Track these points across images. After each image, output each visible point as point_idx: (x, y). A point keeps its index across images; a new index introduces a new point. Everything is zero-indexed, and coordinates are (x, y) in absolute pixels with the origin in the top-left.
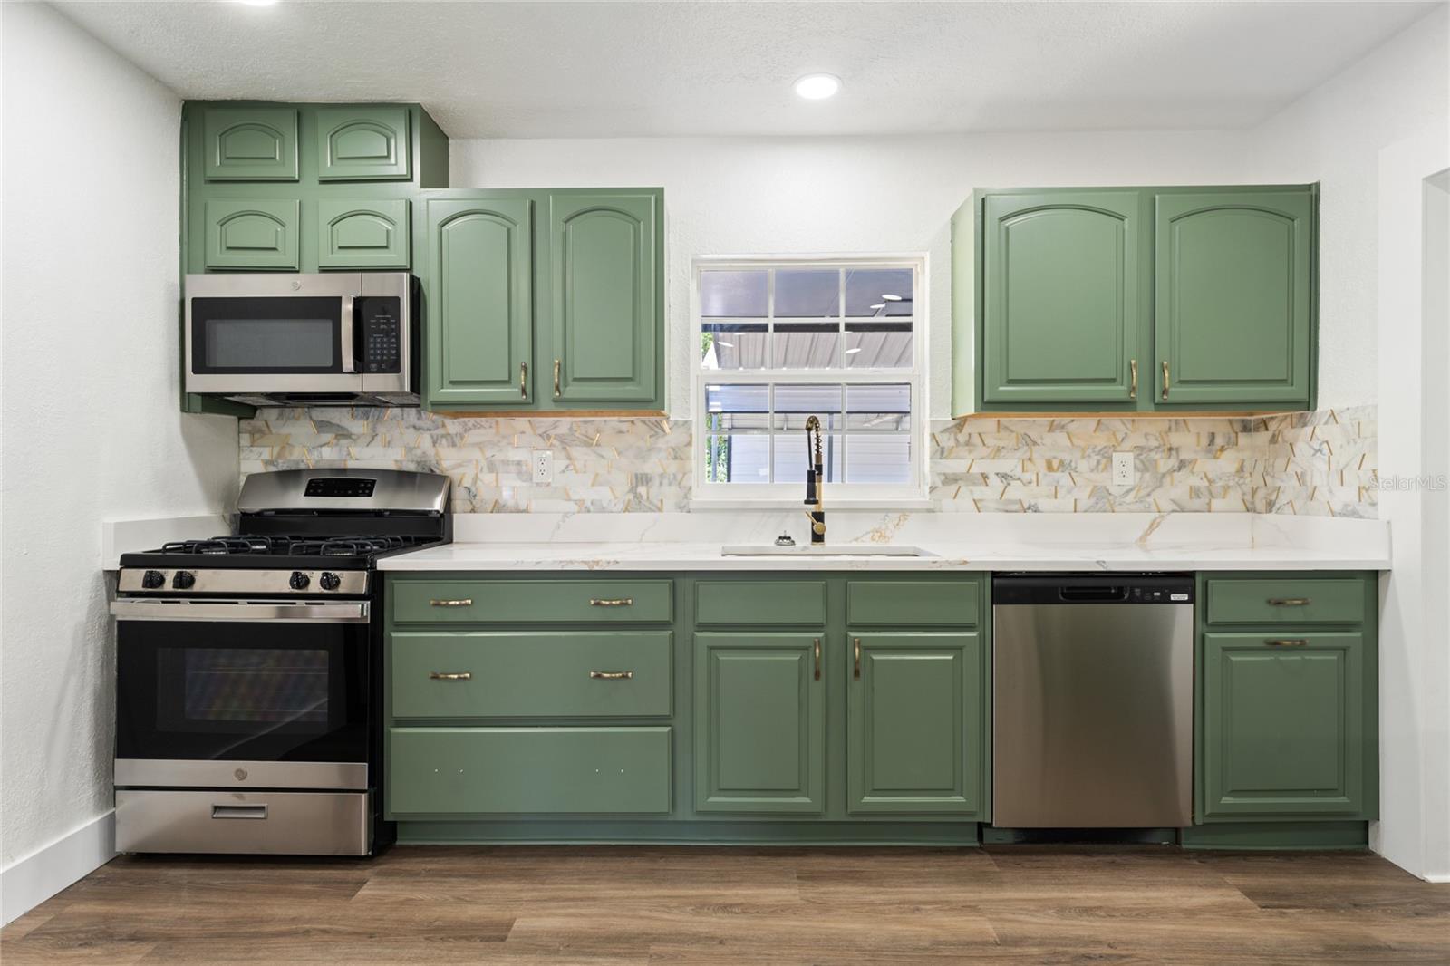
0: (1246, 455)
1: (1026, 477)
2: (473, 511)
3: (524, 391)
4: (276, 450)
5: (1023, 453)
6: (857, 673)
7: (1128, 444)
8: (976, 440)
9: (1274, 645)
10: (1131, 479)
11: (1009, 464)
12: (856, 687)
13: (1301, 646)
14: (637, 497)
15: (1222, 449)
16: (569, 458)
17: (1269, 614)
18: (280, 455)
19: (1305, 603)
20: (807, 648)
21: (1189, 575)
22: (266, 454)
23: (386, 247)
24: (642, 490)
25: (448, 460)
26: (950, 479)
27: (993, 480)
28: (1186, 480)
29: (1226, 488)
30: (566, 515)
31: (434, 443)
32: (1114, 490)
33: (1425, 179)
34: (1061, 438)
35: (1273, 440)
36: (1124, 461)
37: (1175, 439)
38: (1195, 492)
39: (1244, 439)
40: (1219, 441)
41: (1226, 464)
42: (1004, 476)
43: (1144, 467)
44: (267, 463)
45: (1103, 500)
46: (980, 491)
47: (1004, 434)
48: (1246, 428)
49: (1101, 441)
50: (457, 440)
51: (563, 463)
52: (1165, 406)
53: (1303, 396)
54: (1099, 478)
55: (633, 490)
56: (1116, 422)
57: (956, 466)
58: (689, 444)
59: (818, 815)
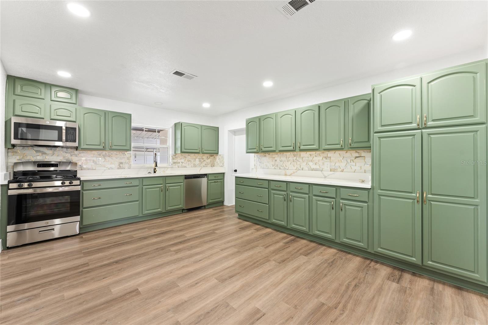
0: (211, 159)
1: (185, 162)
2: (82, 170)
3: (104, 147)
4: (21, 157)
5: (185, 159)
6: (167, 190)
7: (198, 158)
8: (178, 157)
9: (215, 182)
10: (198, 162)
11: (183, 161)
12: (167, 192)
13: (217, 182)
14: (120, 166)
15: (209, 159)
16: (105, 159)
17: (214, 178)
18: (23, 157)
19: (218, 177)
20: (160, 187)
21: (206, 174)
22: (18, 157)
23: (70, 117)
24: (121, 165)
25: (74, 159)
26: (174, 163)
27: (181, 163)
28: (205, 163)
29: (209, 164)
30: (105, 170)
31: (71, 156)
32: (196, 164)
33: (228, 131)
34: (189, 157)
35: (214, 158)
36: (197, 160)
37: (203, 157)
38: (206, 164)
39: (211, 157)
40: (208, 158)
41: (209, 161)
42: (182, 162)
43: (200, 161)
44: (18, 160)
45: (195, 166)
46: (178, 165)
47: (182, 156)
48: (211, 156)
49: (194, 157)
50: (77, 155)
51: (104, 160)
52: (203, 153)
53: (217, 152)
54: (194, 162)
55: (119, 165)
56: (196, 155)
57: (175, 161)
58: (130, 157)
59: (162, 211)
